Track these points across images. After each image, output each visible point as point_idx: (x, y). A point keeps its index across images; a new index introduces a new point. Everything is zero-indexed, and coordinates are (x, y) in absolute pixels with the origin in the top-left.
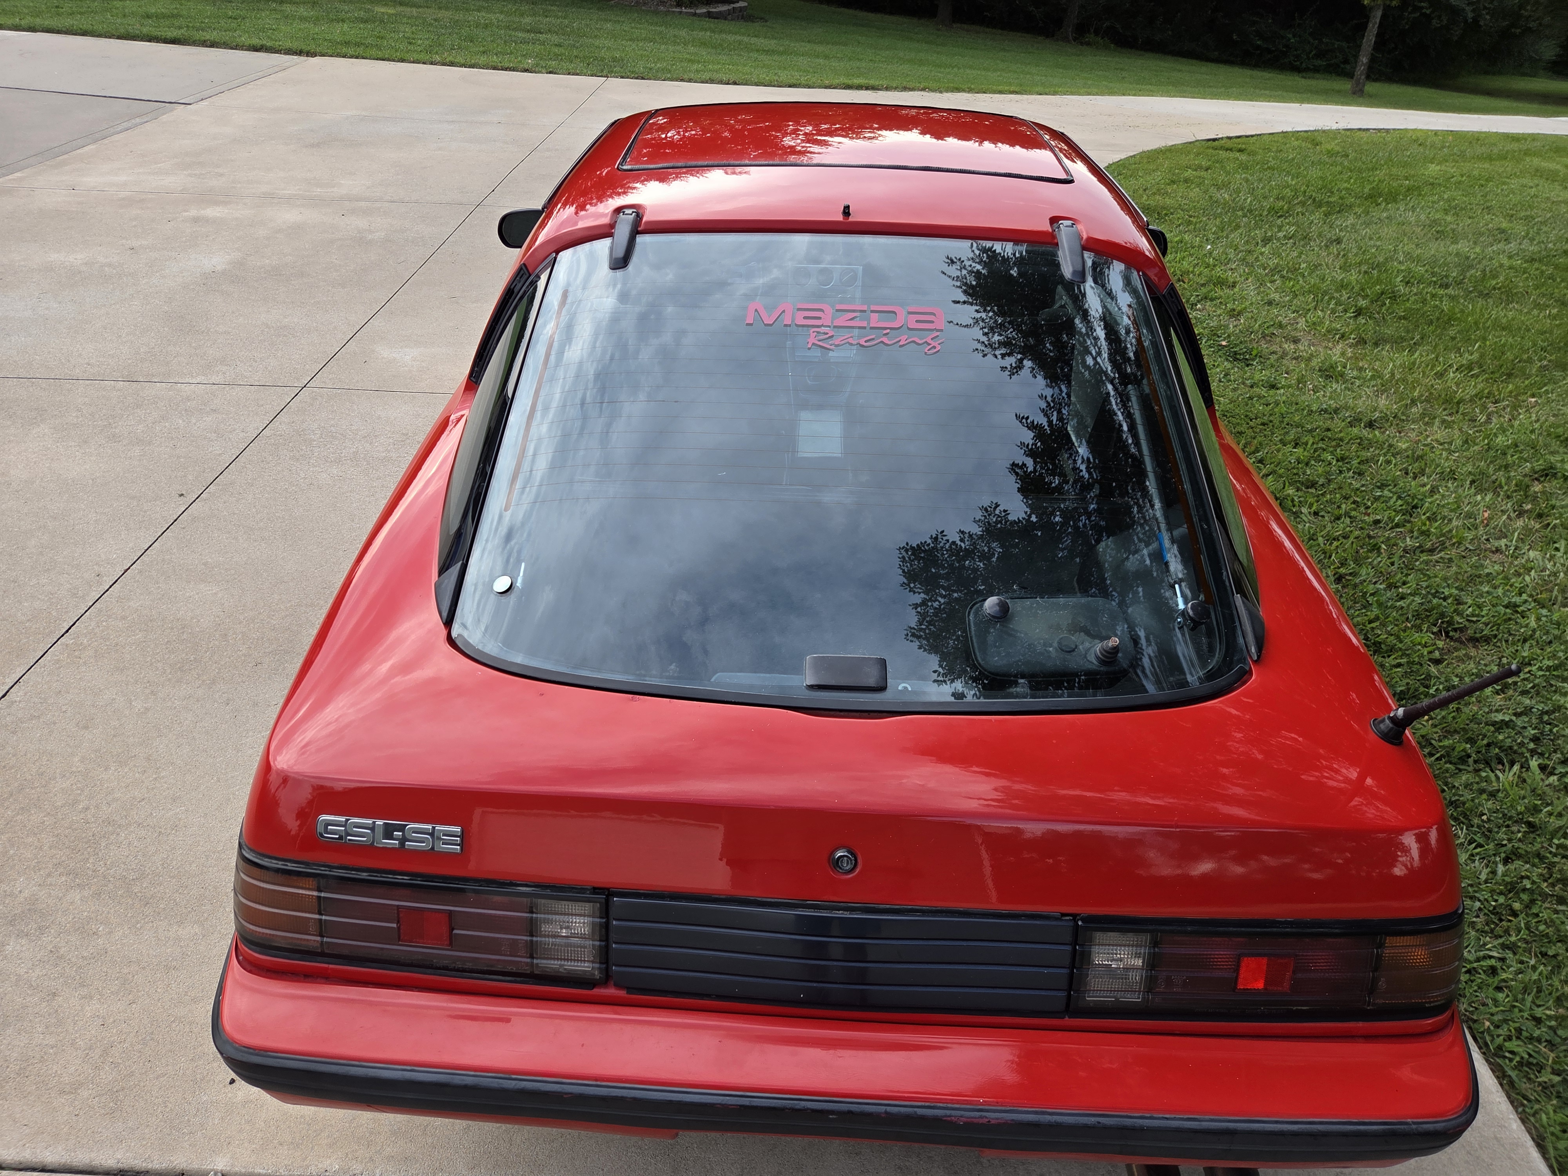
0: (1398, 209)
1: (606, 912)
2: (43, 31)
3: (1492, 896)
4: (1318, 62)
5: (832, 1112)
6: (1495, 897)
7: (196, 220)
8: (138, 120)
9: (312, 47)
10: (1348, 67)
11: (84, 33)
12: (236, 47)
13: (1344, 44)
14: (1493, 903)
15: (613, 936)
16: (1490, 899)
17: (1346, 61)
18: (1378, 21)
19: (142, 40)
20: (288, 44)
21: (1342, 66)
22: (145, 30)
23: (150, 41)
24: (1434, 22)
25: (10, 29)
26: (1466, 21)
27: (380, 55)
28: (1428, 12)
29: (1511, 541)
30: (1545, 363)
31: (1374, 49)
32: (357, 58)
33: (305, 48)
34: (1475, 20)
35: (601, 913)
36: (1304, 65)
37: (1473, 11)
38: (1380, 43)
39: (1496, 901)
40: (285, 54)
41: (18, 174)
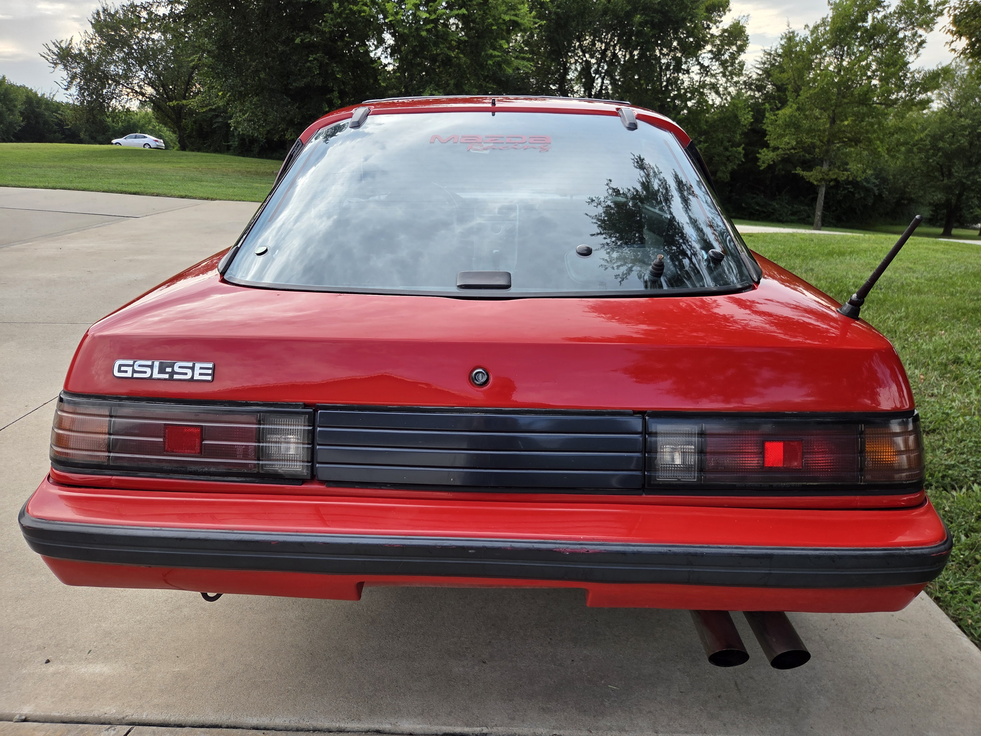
0: (846, 259)
1: (312, 422)
2: (60, 189)
3: (960, 552)
4: (793, 218)
5: (471, 548)
6: (962, 553)
7: (130, 261)
8: (106, 223)
9: (215, 196)
10: (810, 219)
11: (84, 190)
12: (171, 196)
13: (807, 208)
14: (962, 556)
15: (318, 440)
16: (959, 554)
17: (809, 217)
18: (824, 193)
19: (117, 193)
20: (201, 195)
21: (807, 219)
22: (119, 188)
23: (121, 193)
24: (856, 195)
25: (42, 188)
26: (874, 195)
27: (253, 199)
28: (852, 190)
29: (941, 390)
30: (946, 317)
31: (823, 210)
32: (240, 201)
33: (211, 196)
34: (880, 195)
35: (309, 422)
36: (785, 219)
37: (878, 190)
38: (827, 207)
39: (963, 555)
40: (199, 199)
41: (30, 243)
